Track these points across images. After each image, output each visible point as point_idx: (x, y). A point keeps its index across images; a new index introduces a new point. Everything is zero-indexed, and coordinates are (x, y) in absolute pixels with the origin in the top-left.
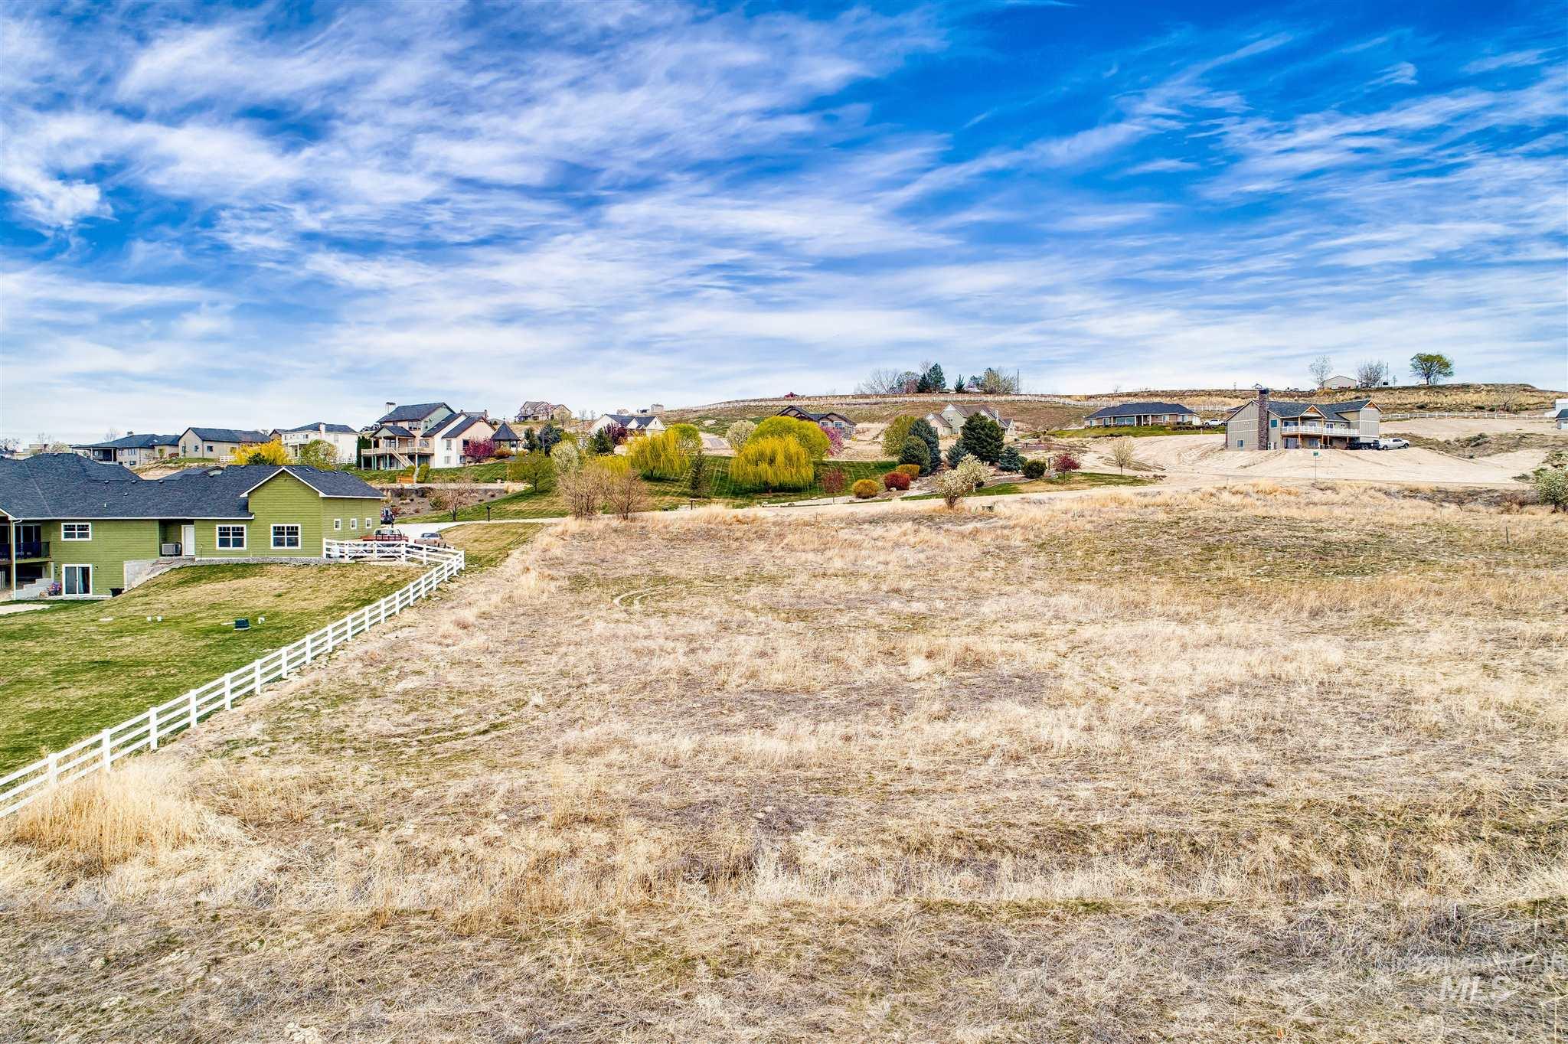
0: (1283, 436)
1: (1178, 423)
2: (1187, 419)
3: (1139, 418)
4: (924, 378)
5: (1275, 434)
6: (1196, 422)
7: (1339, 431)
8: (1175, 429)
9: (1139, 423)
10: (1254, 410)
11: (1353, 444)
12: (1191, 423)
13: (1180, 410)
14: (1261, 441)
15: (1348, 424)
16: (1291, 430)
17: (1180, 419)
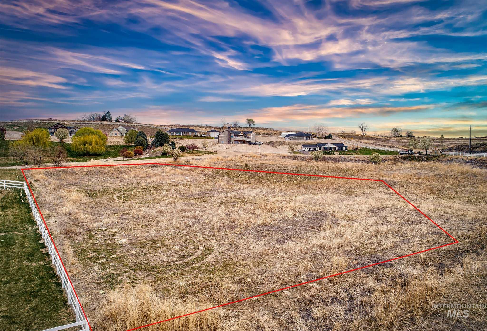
0: (235, 140)
1: (194, 135)
2: (197, 134)
3: (182, 133)
4: (104, 116)
5: (233, 139)
6: (199, 135)
7: (246, 139)
8: (194, 137)
9: (183, 134)
10: (226, 132)
11: (250, 143)
12: (198, 135)
13: (193, 131)
14: (228, 142)
15: (248, 137)
16: (237, 138)
17: (194, 134)
